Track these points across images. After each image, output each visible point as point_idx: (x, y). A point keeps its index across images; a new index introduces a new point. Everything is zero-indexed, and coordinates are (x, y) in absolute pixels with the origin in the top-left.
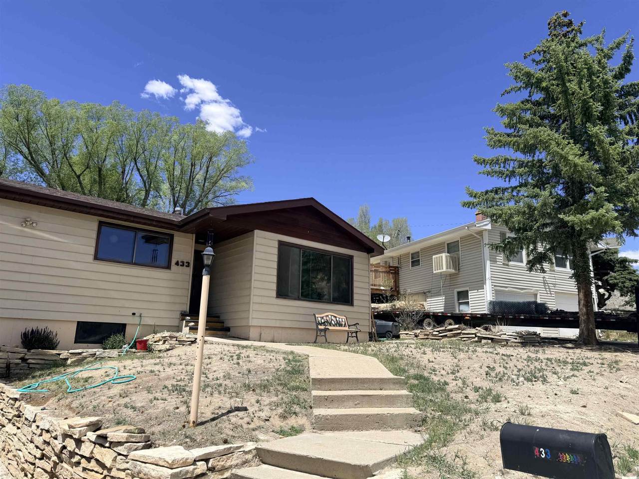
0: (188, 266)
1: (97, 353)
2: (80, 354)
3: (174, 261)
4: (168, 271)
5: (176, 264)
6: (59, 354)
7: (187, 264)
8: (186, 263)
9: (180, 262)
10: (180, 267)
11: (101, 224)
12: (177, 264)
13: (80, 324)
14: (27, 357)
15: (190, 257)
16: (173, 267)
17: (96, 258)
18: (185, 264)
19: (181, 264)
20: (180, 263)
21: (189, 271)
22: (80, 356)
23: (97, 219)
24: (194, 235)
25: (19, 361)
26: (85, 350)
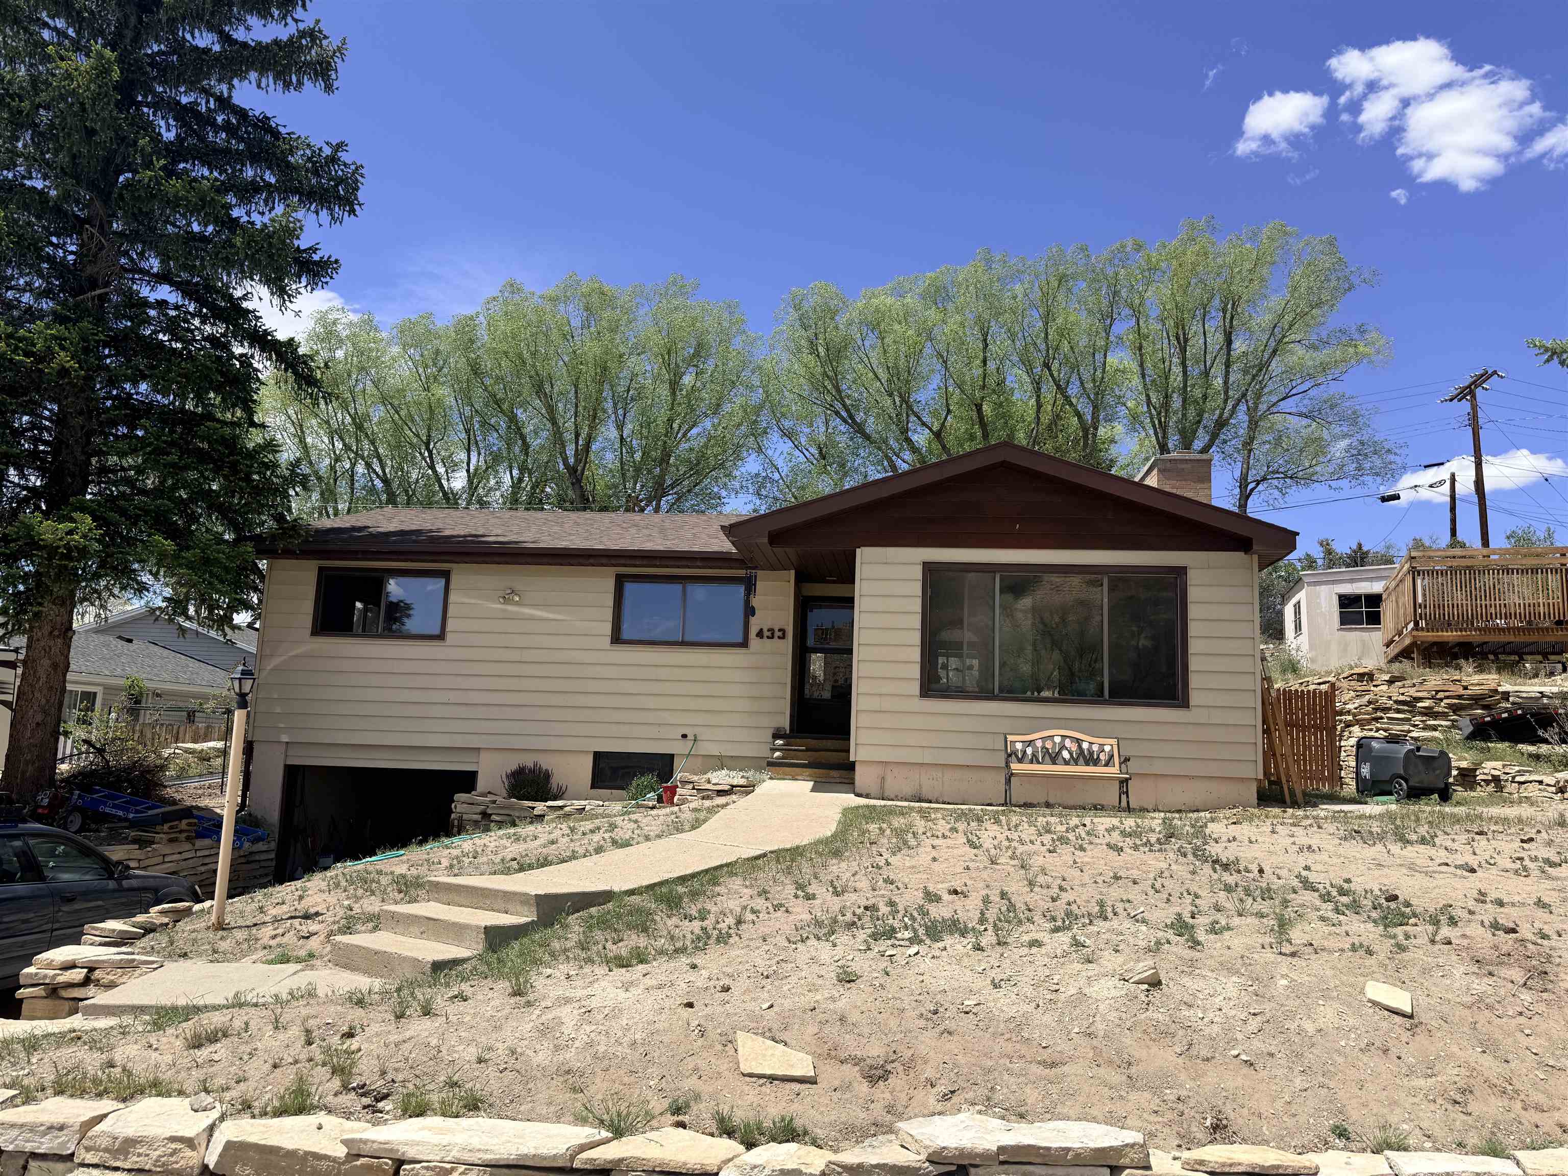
0: (783, 637)
1: (588, 808)
2: (561, 808)
3: (753, 631)
4: (743, 650)
5: (757, 635)
6: (533, 808)
7: (780, 634)
8: (780, 630)
9: (765, 630)
10: (765, 639)
11: (620, 581)
12: (760, 634)
13: (598, 756)
14: (489, 811)
15: (785, 618)
16: (754, 641)
17: (617, 638)
18: (777, 634)
19: (769, 634)
20: (766, 633)
21: (787, 646)
22: (561, 812)
23: (612, 571)
24: (793, 572)
25: (478, 817)
26: (569, 803)
